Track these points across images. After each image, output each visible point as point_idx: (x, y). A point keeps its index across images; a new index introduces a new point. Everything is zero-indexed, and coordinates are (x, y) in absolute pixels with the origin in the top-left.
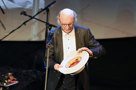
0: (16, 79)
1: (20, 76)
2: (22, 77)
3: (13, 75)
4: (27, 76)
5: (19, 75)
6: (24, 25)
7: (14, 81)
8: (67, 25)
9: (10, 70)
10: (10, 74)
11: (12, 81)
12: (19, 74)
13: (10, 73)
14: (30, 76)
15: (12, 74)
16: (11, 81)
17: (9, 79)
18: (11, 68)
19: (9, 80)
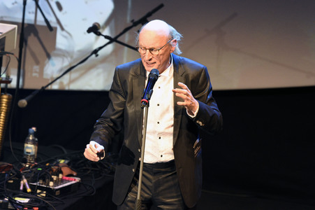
0: (75, 174)
1: (85, 168)
2: (88, 170)
3: (68, 165)
4: (99, 167)
5: (82, 165)
6: (94, 55)
7: (72, 178)
8: (148, 51)
9: (63, 153)
10: (62, 161)
11: (67, 178)
12: (82, 163)
13: (63, 159)
14: (106, 168)
15: (67, 162)
16: (64, 178)
17: (61, 172)
18: (64, 149)
19: (61, 176)
